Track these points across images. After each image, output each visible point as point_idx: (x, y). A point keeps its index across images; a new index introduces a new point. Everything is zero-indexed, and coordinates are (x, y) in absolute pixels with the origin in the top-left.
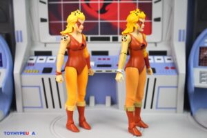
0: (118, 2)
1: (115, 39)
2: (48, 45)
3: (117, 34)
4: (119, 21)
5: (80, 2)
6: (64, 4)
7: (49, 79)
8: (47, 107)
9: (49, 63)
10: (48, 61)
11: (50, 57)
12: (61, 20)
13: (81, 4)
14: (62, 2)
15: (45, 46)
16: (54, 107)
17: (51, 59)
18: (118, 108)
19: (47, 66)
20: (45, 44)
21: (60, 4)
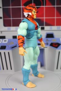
0: (44, 6)
1: (43, 29)
2: (3, 33)
3: (43, 25)
4: (44, 18)
5: (21, 7)
6: (12, 8)
7: (5, 53)
8: (3, 69)
9: (4, 43)
10: (3, 42)
11: (4, 40)
12: (10, 18)
13: (22, 8)
14: (11, 7)
15: (1, 33)
16: (7, 69)
17: (5, 41)
18: (45, 69)
19: (3, 45)
20: (1, 32)
21: (10, 8)
